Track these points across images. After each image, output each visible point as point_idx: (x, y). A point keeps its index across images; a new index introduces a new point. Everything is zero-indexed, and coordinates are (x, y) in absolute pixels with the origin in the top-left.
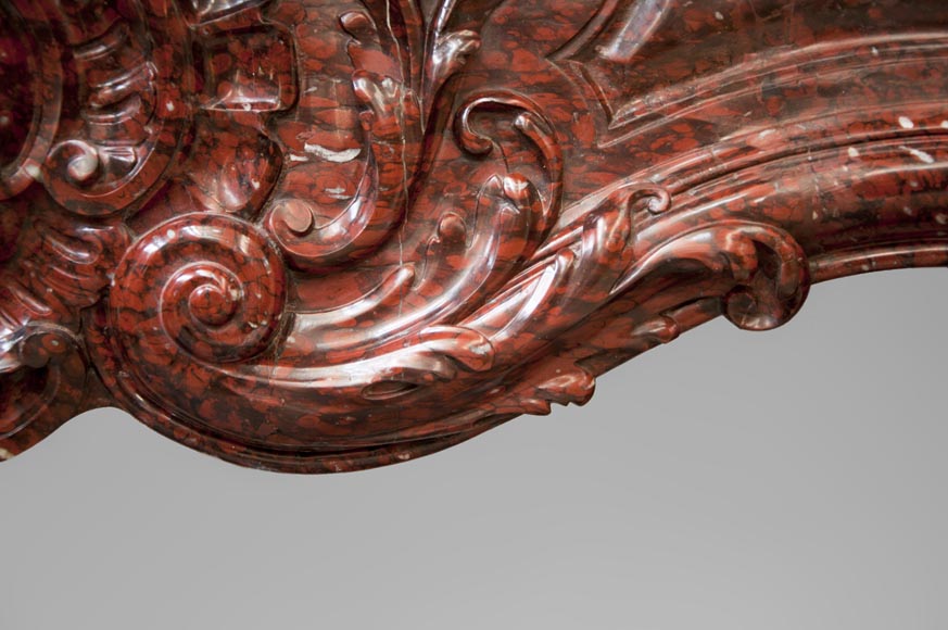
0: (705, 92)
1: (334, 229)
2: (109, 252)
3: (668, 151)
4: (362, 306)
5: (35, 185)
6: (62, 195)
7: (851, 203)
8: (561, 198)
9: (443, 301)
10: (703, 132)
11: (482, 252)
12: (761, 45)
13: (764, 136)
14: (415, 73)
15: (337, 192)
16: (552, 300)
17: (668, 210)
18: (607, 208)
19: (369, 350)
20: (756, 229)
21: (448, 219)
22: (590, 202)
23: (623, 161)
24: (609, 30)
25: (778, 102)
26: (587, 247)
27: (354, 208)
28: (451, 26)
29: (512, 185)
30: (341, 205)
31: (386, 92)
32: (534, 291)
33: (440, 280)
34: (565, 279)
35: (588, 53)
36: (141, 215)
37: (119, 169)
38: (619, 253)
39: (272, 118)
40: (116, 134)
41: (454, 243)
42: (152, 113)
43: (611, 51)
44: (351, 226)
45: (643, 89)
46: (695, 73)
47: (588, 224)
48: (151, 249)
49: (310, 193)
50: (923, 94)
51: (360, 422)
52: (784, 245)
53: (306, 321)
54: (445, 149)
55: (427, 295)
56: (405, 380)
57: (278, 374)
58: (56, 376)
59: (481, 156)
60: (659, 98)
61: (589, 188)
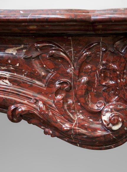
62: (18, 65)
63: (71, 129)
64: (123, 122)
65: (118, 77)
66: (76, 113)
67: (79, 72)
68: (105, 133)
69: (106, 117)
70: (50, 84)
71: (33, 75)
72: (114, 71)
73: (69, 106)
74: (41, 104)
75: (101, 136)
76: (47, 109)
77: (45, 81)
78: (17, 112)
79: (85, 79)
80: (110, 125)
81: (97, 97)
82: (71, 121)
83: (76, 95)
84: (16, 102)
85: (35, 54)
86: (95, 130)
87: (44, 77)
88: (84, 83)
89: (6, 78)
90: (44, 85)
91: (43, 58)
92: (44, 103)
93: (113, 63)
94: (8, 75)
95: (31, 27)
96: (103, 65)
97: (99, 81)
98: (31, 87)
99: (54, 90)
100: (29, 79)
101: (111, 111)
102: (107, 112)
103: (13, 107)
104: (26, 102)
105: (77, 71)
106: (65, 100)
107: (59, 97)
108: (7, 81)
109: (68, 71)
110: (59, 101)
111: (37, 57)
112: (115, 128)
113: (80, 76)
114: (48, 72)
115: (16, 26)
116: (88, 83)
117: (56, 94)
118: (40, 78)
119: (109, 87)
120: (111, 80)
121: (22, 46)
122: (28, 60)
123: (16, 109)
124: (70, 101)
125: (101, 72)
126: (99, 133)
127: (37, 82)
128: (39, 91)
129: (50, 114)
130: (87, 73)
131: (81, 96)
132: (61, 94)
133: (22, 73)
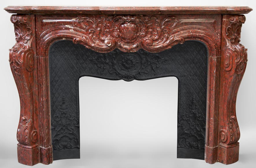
0: (179, 29)
1: (156, 38)
2: (142, 39)
3: (176, 33)
4: (158, 42)
5: (138, 35)
6: (140, 36)
7: (187, 36)
8: (170, 36)
9: (163, 42)
10: (178, 32)
11: (165, 39)
12: (182, 26)
13: (182, 32)
14: (161, 28)
15: (156, 35)
16: (169, 42)
17: (176, 37)
18: (172, 37)
19: (158, 45)
20: (181, 38)
21: (163, 37)
22: (171, 36)
23: (173, 33)
24: (172, 25)
25: (183, 30)
26: (171, 39)
27: (157, 36)
28: (163, 25)
29: (166, 35)
30: (156, 36)
31: (159, 29)
32: (168, 42)
33: (162, 41)
34: (170, 41)
35: (171, 27)
36: (144, 37)
37: (143, 34)
38: (173, 39)
39: (152, 31)
40: (143, 32)
41: (163, 39)
42: (145, 31)
43: (172, 27)
44: (157, 38)
45: (175, 29)
46: (178, 28)
47: (171, 37)
48: (145, 39)
49: (154, 36)
50: (191, 29)
51: (157, 50)
52: (183, 39)
53: (154, 43)
54: (162, 33)
55: (161, 42)
56: (160, 47)
57: (152, 47)
58: (139, 47)
59: (165, 33)
60: (176, 29)
61: (171, 35)
62: (76, 24)
63: (94, 46)
64: (111, 43)
65: (110, 28)
66: (96, 40)
67: (97, 27)
68: (106, 47)
69: (106, 42)
70: (87, 30)
71: (81, 28)
72: (109, 26)
73: (94, 38)
74: (84, 38)
75: (105, 48)
76: (86, 39)
77: (85, 30)
78: (76, 40)
79: (99, 29)
80: (107, 44)
81: (103, 35)
82: (94, 43)
83: (96, 34)
84: (76, 37)
85: (82, 21)
86: (103, 46)
87: (85, 28)
88: (99, 30)
89: (72, 29)
90: (85, 31)
91: (84, 22)
92: (85, 37)
93: (108, 23)
94: (72, 28)
95: (80, 12)
96: (105, 24)
97: (104, 30)
98: (81, 32)
99: (89, 33)
100: (80, 29)
101: (108, 40)
102: (106, 40)
103: (74, 39)
104: (79, 37)
105: (96, 26)
106: (92, 36)
107: (90, 35)
108: (72, 30)
109: (93, 26)
110: (90, 37)
111: (83, 22)
112: (109, 45)
113: (97, 28)
114: (86, 26)
115: (75, 12)
116: (100, 30)
117: (89, 34)
118: (83, 29)
119: (107, 31)
120: (108, 29)
121: (77, 18)
122: (79, 23)
123: (76, 39)
124: (94, 37)
125: (104, 26)
126: (104, 47)
127: (83, 30)
128: (84, 33)
129: (87, 41)
130: (99, 27)
131: (98, 35)
132: (91, 34)
133: (77, 27)
